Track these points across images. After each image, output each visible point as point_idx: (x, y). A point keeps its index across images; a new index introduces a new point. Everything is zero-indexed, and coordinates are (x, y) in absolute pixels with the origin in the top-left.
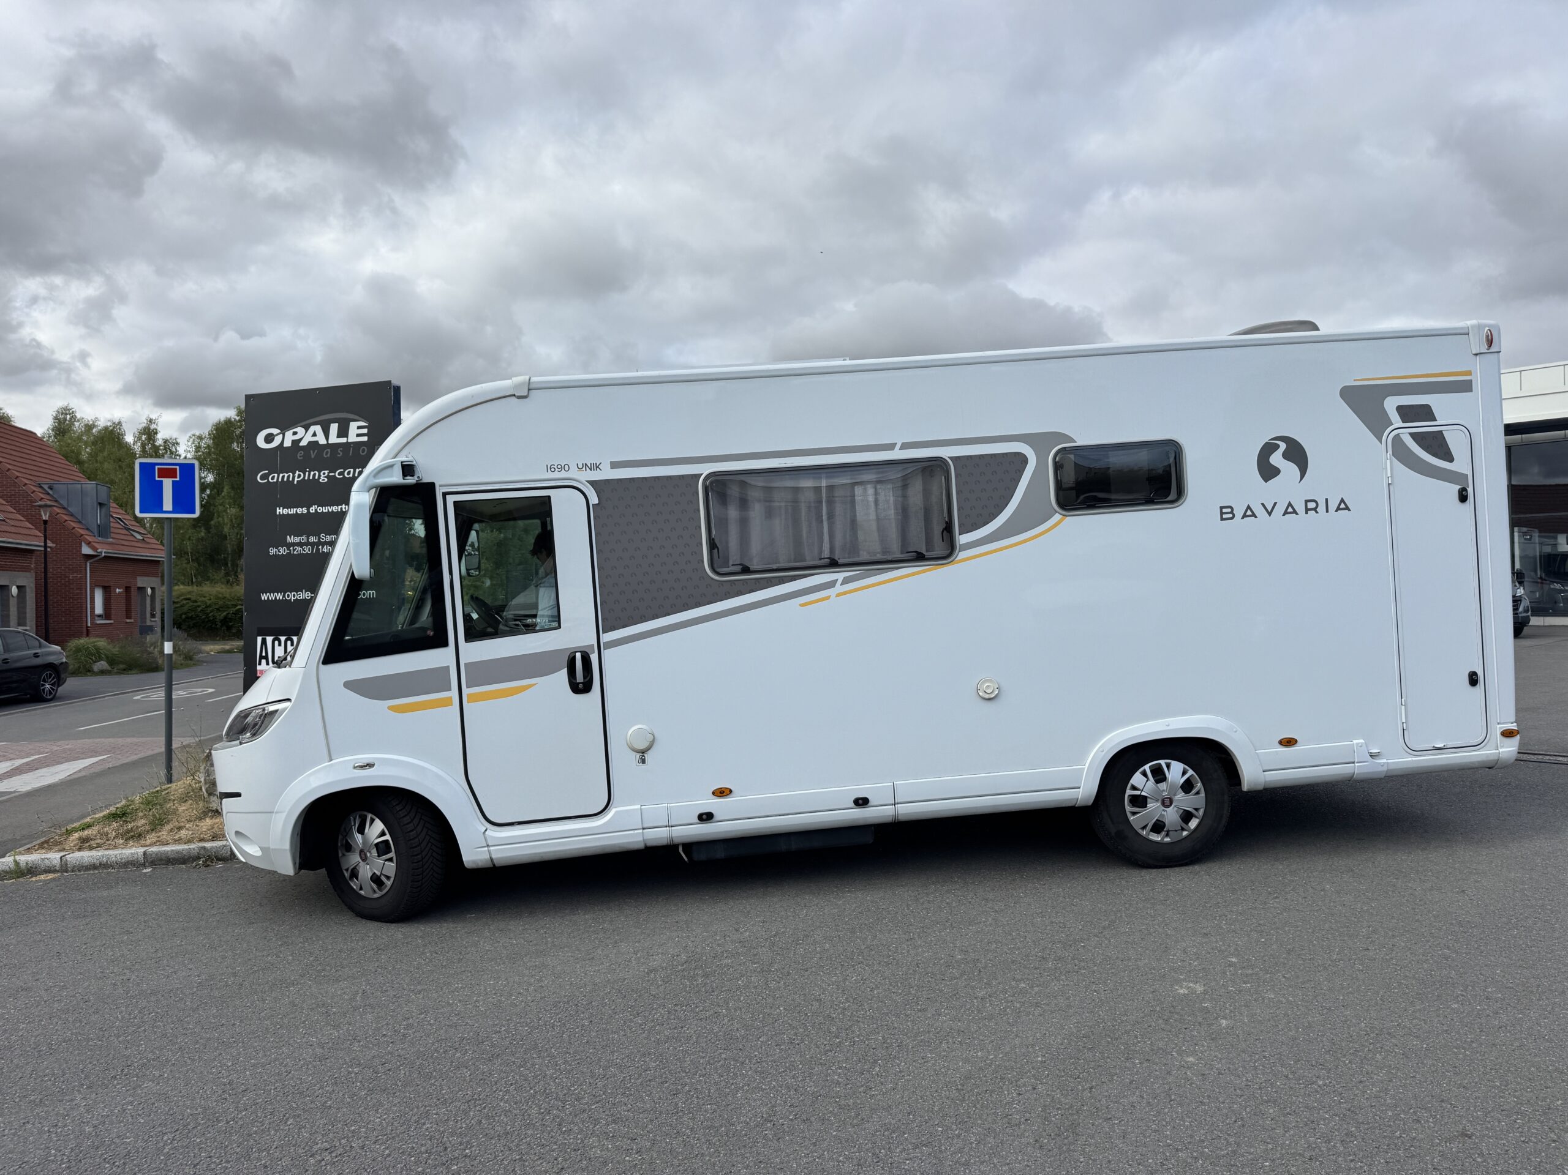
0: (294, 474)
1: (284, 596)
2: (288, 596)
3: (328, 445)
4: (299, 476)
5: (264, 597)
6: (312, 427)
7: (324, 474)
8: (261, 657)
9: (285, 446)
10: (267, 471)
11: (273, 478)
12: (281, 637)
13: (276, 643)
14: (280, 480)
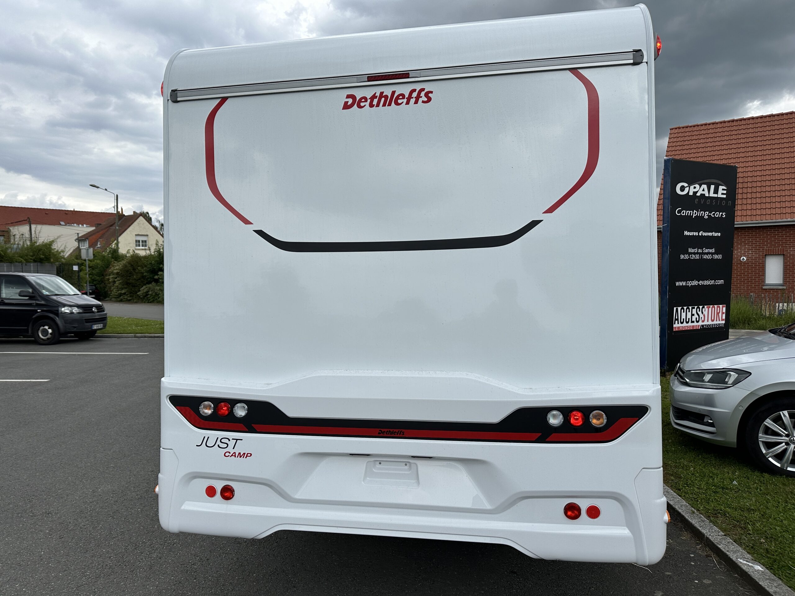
0: (693, 211)
1: (686, 284)
2: (688, 284)
3: (709, 197)
4: (695, 213)
5: (677, 284)
6: (703, 185)
7: (706, 213)
8: (676, 320)
9: (690, 194)
10: (680, 209)
11: (683, 213)
12: (684, 307)
13: (682, 310)
14: (686, 215)
